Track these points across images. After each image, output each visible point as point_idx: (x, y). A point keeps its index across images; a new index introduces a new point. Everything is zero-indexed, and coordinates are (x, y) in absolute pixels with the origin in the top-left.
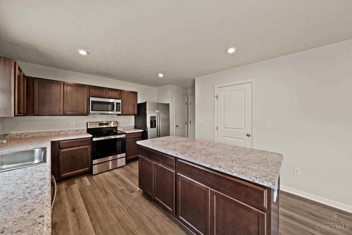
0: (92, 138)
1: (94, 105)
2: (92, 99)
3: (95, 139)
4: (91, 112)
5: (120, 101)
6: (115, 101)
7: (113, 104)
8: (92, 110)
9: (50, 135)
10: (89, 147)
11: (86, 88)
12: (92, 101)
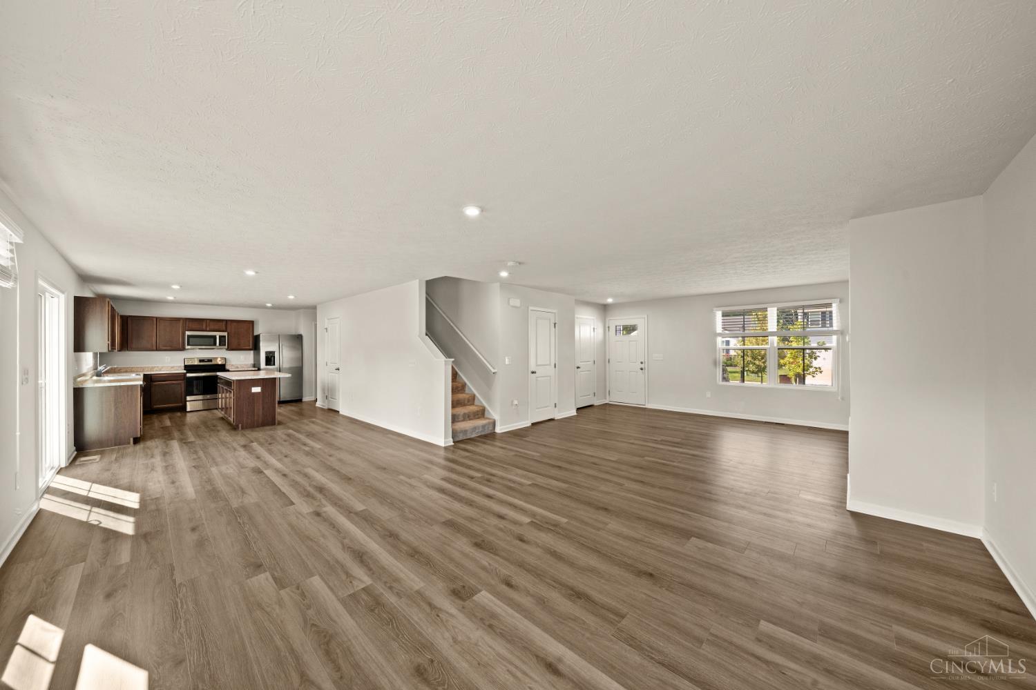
0: (185, 374)
1: (191, 339)
2: (188, 333)
3: (189, 375)
4: (187, 347)
5: (225, 334)
6: (218, 334)
7: (214, 337)
8: (188, 345)
9: (143, 369)
10: (183, 384)
11: (181, 321)
12: (188, 336)
